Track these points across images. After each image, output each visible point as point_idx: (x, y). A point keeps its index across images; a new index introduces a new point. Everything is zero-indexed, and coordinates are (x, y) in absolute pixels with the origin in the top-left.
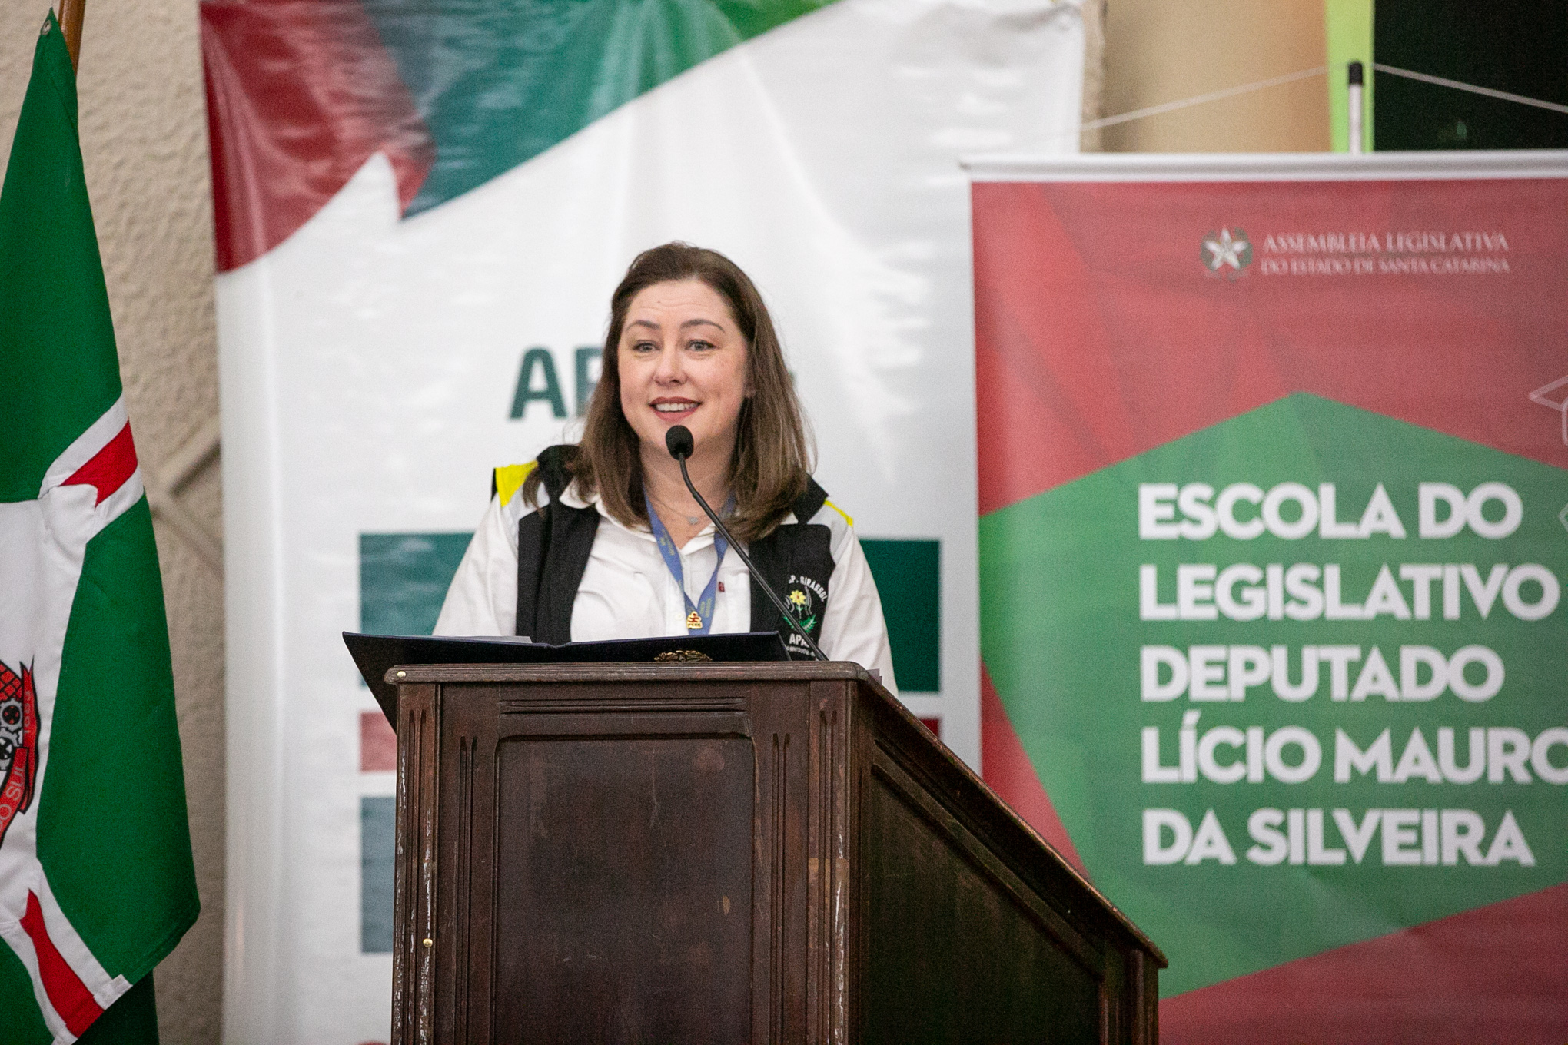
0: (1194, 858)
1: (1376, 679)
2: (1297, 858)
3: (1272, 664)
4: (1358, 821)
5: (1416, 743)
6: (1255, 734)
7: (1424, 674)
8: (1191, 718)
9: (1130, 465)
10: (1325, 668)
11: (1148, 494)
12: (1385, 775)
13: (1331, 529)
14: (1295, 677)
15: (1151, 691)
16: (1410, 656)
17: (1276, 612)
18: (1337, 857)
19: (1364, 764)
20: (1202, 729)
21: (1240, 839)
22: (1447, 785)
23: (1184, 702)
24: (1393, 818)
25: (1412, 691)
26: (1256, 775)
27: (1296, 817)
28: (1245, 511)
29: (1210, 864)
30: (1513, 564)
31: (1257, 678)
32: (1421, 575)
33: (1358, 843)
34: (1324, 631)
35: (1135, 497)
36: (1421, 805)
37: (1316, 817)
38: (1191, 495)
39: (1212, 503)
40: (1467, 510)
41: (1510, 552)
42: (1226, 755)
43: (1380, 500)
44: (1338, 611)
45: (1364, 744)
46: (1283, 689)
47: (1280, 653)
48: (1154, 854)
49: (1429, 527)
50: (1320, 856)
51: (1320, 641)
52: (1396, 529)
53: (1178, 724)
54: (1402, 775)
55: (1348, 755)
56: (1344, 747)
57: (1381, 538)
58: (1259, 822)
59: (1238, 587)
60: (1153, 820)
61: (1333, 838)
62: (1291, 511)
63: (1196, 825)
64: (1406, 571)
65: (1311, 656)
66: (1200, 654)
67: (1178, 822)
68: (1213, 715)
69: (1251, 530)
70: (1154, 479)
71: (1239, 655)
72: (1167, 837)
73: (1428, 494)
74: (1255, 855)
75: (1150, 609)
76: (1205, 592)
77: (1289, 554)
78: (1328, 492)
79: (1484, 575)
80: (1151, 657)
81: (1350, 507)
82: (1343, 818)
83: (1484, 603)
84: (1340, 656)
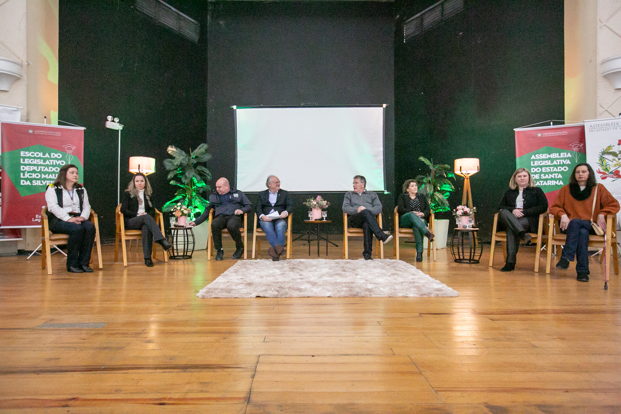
0: (26, 184)
1: (46, 169)
2: (38, 185)
3: (35, 168)
4: (44, 182)
5: (50, 175)
6: (33, 174)
7: (51, 169)
8: (26, 172)
9: (20, 149)
10: (41, 168)
11: (22, 152)
12: (47, 178)
13: (42, 156)
14: (38, 169)
15: (22, 169)
16: (50, 168)
17: (36, 163)
18: (42, 185)
19: (45, 177)
20: (27, 173)
21: (31, 183)
22: (53, 179)
23: (26, 171)
24: (48, 181)
25: (50, 171)
26: (33, 177)
27: (38, 181)
28: (32, 154)
29: (28, 185)
30: (61, 160)
31: (33, 169)
32: (51, 161)
33: (44, 183)
34: (41, 165)
35: (20, 152)
36: (50, 180)
37: (40, 181)
38: (26, 153)
39: (29, 153)
40: (56, 156)
41: (61, 159)
42: (30, 175)
43: (47, 154)
44: (42, 163)
45: (45, 175)
46: (36, 170)
47: (36, 167)
48: (22, 184)
49: (52, 157)
50: (40, 184)
51: (40, 166)
52: (49, 157)
53: (25, 173)
54: (49, 178)
55: (43, 176)
56: (43, 175)
57: (47, 158)
58: (33, 181)
59: (32, 161)
60: (22, 181)
61: (41, 183)
62: (37, 155)
63: (27, 181)
64: (50, 160)
65: (39, 167)
66: (27, 167)
67: (25, 181)
68: (29, 172)
69: (33, 156)
70: (23, 151)
71: (32, 167)
72: (23, 182)
73: (52, 154)
74: (33, 184)
75: (22, 162)
76: (28, 161)
77: (37, 158)
78: (42, 153)
79: (58, 161)
80: (22, 167)
81: (44, 154)
82: (43, 181)
83: (58, 164)
84: (43, 168)
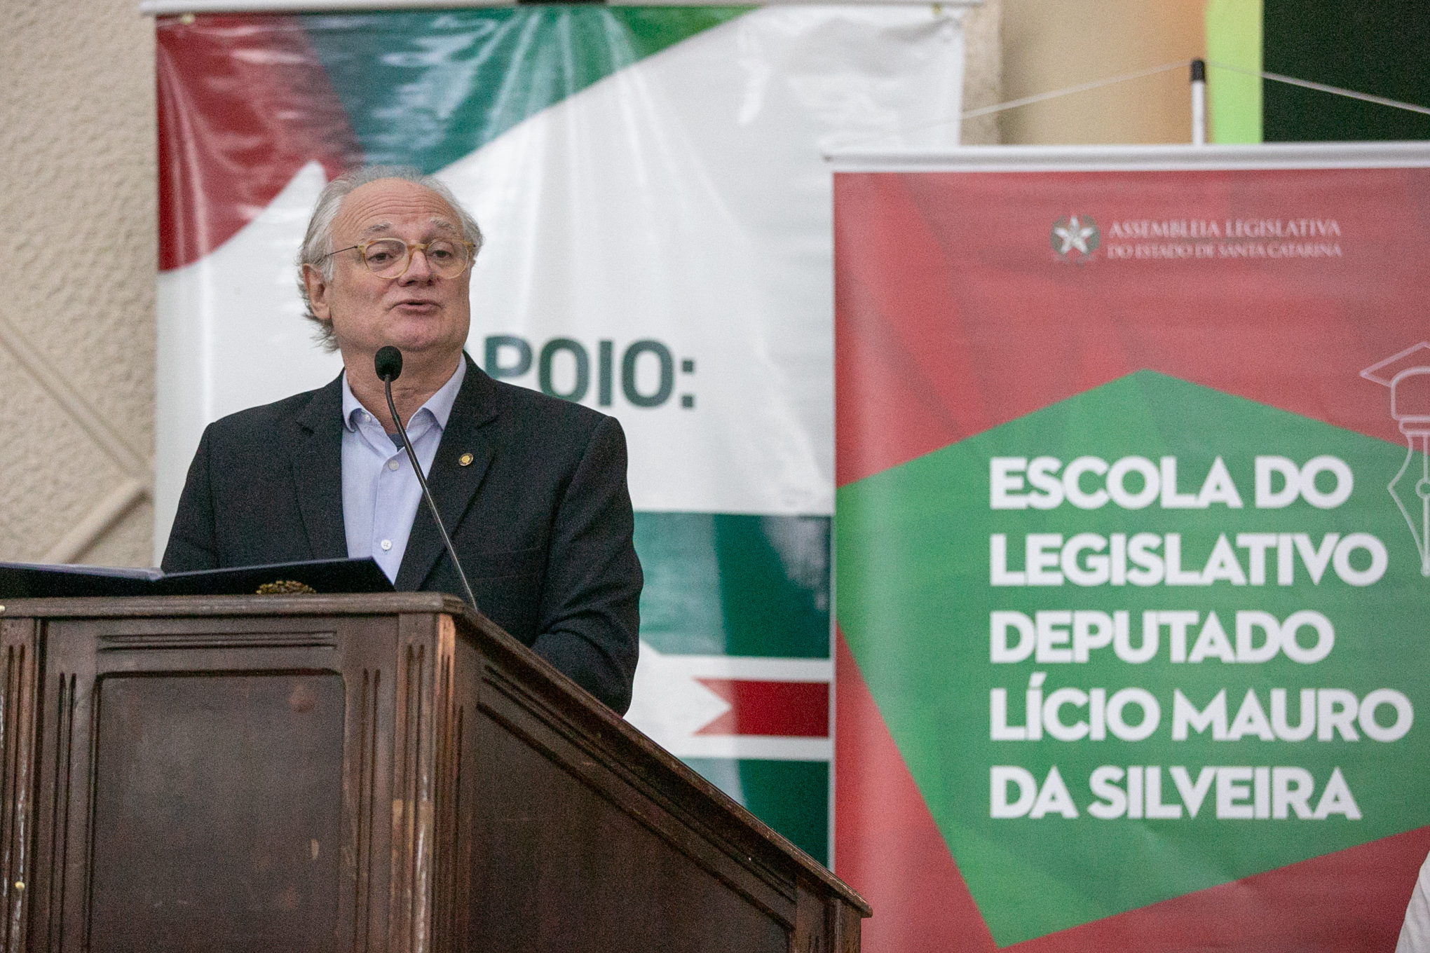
0: (1038, 813)
1: (1213, 639)
2: (1135, 813)
3: (1115, 628)
4: (1194, 778)
6: (1098, 695)
7: (1259, 636)
8: (1037, 679)
9: (980, 439)
10: (1164, 631)
11: (999, 466)
12: (1220, 733)
13: (1172, 500)
14: (1136, 640)
15: (1000, 653)
16: (1245, 620)
17: (1119, 579)
18: (1174, 812)
19: (1201, 722)
20: (1047, 690)
21: (1081, 793)
22: (1281, 743)
23: (1031, 664)
24: (1227, 774)
25: (1247, 654)
26: (1098, 734)
27: (1135, 773)
28: (1090, 483)
29: (1053, 818)
30: (1343, 531)
31: (1100, 641)
32: (1256, 543)
33: (1194, 799)
34: (1164, 596)
35: (986, 468)
36: (1254, 762)
37: (1154, 773)
38: (1038, 469)
39: (1058, 475)
40: (1300, 482)
41: (1340, 521)
42: (1070, 714)
43: (1219, 472)
44: (1177, 575)
45: (1201, 703)
46: (1125, 653)
47: (1122, 617)
48: (1000, 808)
49: (1265, 498)
50: (1159, 811)
51: (1160, 606)
52: (1233, 499)
53: (1025, 685)
54: (1236, 734)
55: (1184, 716)
56: (1179, 707)
57: (1218, 508)
58: (1100, 779)
59: (1083, 555)
60: (1000, 776)
61: (1170, 794)
62: (1134, 482)
63: (1040, 780)
64: (1242, 540)
66: (1046, 618)
67: (1023, 777)
68: (1058, 676)
69: (1096, 500)
70: (1004, 453)
71: (1083, 619)
72: (1013, 792)
73: (1264, 466)
74: (1096, 810)
75: (999, 573)
76: (1052, 560)
77: (1132, 523)
78: (1169, 464)
80: (1000, 621)
81: (1191, 479)
82: (1179, 775)
83: (1316, 569)
84: (1180, 621)
